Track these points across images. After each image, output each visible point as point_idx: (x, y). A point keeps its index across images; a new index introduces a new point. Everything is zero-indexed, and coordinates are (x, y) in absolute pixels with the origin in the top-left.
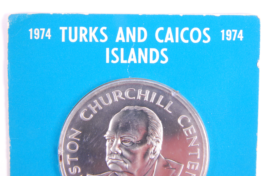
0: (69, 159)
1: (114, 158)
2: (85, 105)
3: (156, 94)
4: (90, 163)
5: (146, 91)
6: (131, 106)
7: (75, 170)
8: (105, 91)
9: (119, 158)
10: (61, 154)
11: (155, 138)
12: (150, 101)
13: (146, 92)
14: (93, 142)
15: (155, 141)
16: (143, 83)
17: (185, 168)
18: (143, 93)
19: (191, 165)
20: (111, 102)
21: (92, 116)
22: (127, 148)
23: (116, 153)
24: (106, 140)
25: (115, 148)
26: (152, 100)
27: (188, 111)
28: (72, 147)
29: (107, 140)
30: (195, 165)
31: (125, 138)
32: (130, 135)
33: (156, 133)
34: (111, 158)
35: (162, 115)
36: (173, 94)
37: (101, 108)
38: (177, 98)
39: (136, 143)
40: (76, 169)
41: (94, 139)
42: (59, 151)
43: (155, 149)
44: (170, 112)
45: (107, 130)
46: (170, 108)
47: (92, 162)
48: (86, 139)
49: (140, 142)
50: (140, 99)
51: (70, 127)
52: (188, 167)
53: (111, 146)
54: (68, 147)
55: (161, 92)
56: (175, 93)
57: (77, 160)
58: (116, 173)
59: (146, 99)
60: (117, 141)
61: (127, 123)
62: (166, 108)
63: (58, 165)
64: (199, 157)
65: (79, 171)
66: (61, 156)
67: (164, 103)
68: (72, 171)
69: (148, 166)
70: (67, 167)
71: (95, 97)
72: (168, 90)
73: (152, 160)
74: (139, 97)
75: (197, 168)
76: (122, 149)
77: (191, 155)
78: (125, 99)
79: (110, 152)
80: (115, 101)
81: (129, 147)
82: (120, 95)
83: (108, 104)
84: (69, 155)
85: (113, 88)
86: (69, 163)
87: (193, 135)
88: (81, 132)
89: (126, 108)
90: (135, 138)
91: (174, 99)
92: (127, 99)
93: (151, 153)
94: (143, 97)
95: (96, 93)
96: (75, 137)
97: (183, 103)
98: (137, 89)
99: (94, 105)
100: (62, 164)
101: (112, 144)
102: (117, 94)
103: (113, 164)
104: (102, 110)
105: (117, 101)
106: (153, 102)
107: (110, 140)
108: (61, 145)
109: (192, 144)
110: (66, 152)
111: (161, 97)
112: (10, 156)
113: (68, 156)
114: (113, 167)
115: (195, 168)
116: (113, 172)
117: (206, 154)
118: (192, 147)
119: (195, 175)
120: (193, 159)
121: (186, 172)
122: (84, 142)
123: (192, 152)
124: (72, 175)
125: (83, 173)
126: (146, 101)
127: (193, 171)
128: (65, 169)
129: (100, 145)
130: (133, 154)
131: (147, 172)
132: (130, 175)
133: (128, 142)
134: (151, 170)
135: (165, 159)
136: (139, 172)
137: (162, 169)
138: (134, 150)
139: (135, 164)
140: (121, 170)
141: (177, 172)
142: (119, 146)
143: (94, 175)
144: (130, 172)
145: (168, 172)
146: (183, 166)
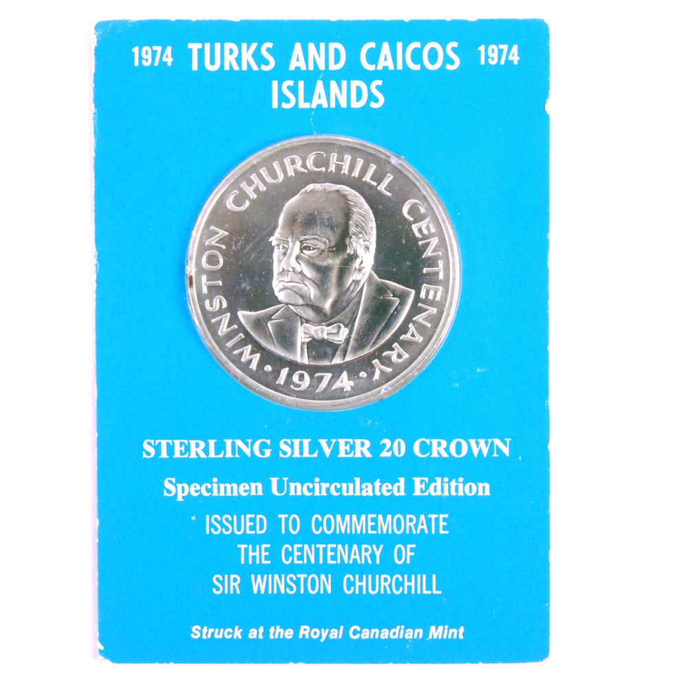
0: (205, 284)
1: (289, 280)
2: (235, 184)
3: (362, 161)
4: (245, 289)
5: (345, 156)
6: (318, 183)
7: (216, 302)
8: (272, 158)
9: (297, 278)
10: (191, 274)
11: (362, 240)
12: (353, 175)
13: (345, 158)
14: (250, 249)
15: (362, 247)
16: (339, 143)
17: (417, 299)
18: (341, 159)
19: (428, 292)
20: (281, 177)
21: (247, 203)
22: (311, 260)
23: (292, 270)
24: (273, 248)
25: (290, 261)
26: (356, 174)
27: (420, 191)
28: (212, 260)
29: (276, 247)
30: (436, 293)
31: (308, 242)
32: (316, 236)
33: (363, 232)
34: (282, 279)
35: (375, 200)
36: (394, 161)
37: (263, 188)
38: (399, 167)
39: (328, 251)
40: (218, 300)
41: (251, 245)
42: (188, 268)
43: (362, 262)
44: (389, 194)
45: (275, 227)
46: (389, 188)
47: (248, 288)
48: (236, 245)
49: (334, 249)
50: (334, 171)
51: (208, 224)
52: (423, 295)
53: (282, 257)
54: (204, 259)
55: (371, 158)
56: (397, 159)
57: (221, 284)
58: (291, 307)
59: (345, 170)
60: (292, 249)
61: (311, 215)
62: (382, 187)
63: (185, 296)
64: (441, 276)
65: (225, 305)
66: (191, 278)
67: (378, 178)
68: (212, 306)
69: (349, 293)
70: (201, 298)
71: (254, 168)
72: (385, 154)
73: (356, 282)
74: (332, 168)
75: (438, 298)
76: (301, 262)
77: (427, 274)
78: (306, 171)
79: (281, 270)
80: (289, 175)
81: (315, 259)
82: (299, 165)
83: (276, 181)
84: (205, 276)
85: (286, 152)
86: (205, 290)
87: (431, 235)
88: (227, 233)
89: (310, 187)
90: (325, 243)
91: (397, 171)
92: (310, 172)
93: (355, 269)
94: (339, 168)
95: (255, 162)
96: (216, 243)
97: (410, 176)
98: (329, 153)
99: (250, 183)
100: (192, 292)
101: (285, 254)
102: (293, 162)
103: (287, 291)
104: (266, 192)
105: (293, 175)
106: (357, 176)
107: (281, 246)
108: (191, 258)
109: (428, 253)
110: (200, 271)
111: (373, 168)
112: (96, 281)
113: (204, 278)
114: (287, 296)
115: (435, 296)
116: (286, 306)
117: (454, 271)
118: (429, 259)
119: (435, 310)
120: (432, 279)
121: (419, 304)
122: (234, 251)
123: (429, 267)
124: (211, 313)
125: (232, 309)
126: (344, 174)
127: (432, 303)
128: (199, 303)
129: (262, 257)
130: (322, 271)
131: (347, 306)
132: (318, 310)
133: (314, 249)
134: (354, 301)
135: (380, 280)
136: (333, 305)
137: (374, 298)
138: (324, 264)
139: (326, 289)
140: (301, 302)
141: (402, 303)
142: (298, 258)
143: (251, 311)
144: (318, 304)
145: (386, 305)
146: (413, 292)
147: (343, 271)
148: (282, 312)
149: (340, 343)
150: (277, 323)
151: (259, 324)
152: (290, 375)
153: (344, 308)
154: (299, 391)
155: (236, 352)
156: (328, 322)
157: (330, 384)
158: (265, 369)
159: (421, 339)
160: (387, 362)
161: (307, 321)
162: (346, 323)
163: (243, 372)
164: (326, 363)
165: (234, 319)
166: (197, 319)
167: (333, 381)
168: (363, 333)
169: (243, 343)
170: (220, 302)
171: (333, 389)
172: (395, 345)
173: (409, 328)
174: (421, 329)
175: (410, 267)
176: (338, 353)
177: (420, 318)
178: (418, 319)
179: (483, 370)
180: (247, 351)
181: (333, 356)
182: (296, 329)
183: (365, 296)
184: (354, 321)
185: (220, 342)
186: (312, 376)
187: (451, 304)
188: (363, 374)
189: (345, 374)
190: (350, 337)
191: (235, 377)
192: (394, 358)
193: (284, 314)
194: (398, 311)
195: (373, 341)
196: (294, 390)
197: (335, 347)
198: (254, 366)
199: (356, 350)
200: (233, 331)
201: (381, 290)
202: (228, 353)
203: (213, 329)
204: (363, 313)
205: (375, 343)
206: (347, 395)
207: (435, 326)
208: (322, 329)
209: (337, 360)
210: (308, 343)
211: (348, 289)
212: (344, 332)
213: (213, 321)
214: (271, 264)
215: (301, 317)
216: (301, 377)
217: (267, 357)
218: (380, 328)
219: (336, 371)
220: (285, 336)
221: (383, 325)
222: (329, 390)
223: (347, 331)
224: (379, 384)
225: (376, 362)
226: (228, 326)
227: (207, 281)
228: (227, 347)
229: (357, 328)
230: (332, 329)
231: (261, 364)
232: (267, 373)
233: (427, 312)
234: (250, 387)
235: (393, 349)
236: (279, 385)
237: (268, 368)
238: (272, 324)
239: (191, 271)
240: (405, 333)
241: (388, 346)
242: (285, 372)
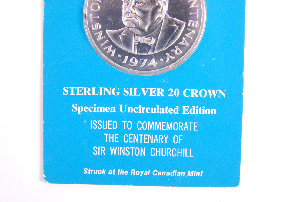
0: (92, 18)
1: (129, 17)
4: (109, 20)
7: (96, 26)
9: (133, 15)
14: (112, 2)
15: (163, 3)
17: (187, 26)
19: (192, 23)
22: (139, 8)
23: (131, 12)
24: (123, 2)
25: (130, 8)
28: (95, 7)
29: (124, 2)
30: (195, 23)
34: (126, 16)
39: (147, 4)
40: (97, 25)
42: (84, 10)
43: (162, 9)
47: (111, 20)
48: (106, 1)
49: (150, 3)
52: (189, 25)
53: (126, 6)
54: (91, 7)
57: (99, 18)
58: (130, 29)
60: (131, 3)
63: (83, 23)
64: (198, 17)
65: (100, 27)
66: (85, 15)
68: (94, 28)
69: (156, 23)
73: (160, 18)
76: (135, 9)
77: (191, 15)
79: (126, 12)
81: (141, 7)
86: (92, 21)
90: (146, 0)
93: (159, 12)
100: (86, 21)
101: (128, 5)
103: (128, 21)
107: (126, 1)
108: (86, 6)
109: (192, 6)
110: (90, 12)
112: (44, 16)
113: (91, 15)
114: (128, 24)
115: (195, 25)
116: (128, 28)
117: (204, 14)
118: (193, 8)
119: (195, 32)
120: (194, 18)
121: (188, 29)
122: (105, 3)
123: (192, 12)
124: (94, 30)
125: (104, 29)
127: (193, 28)
128: (89, 26)
129: (117, 6)
130: (144, 13)
131: (155, 29)
132: (142, 30)
133: (141, 3)
134: (158, 26)
135: (170, 17)
136: (149, 28)
137: (168, 25)
138: (145, 9)
139: (146, 21)
140: (134, 26)
141: (180, 28)
142: (133, 7)
143: (112, 30)
144: (142, 27)
145: (173, 29)
146: (185, 23)
147: (154, 13)
148: (126, 31)
149: (151, 45)
150: (123, 35)
151: (116, 36)
152: (129, 59)
153: (154, 30)
154: (133, 67)
155: (105, 48)
156: (147, 36)
158: (118, 56)
159: (188, 44)
160: (173, 54)
161: (137, 35)
162: (155, 36)
163: (108, 57)
164: (145, 54)
165: (104, 34)
166: (88, 33)
167: (148, 62)
168: (162, 41)
169: (108, 44)
170: (98, 26)
171: (148, 66)
172: (176, 47)
173: (183, 39)
174: (188, 40)
175: (184, 12)
176: (151, 50)
177: (188, 35)
178: (187, 35)
179: (215, 59)
180: (110, 48)
181: (149, 51)
182: (132, 39)
183: (163, 25)
184: (158, 36)
185: (98, 44)
186: (139, 60)
187: (202, 29)
188: (162, 59)
189: (154, 59)
190: (156, 43)
191: (104, 59)
192: (176, 52)
193: (127, 32)
194: (178, 31)
195: (166, 45)
196: (130, 66)
197: (149, 47)
198: (113, 55)
199: (158, 49)
200: (104, 39)
201: (171, 22)
202: (102, 49)
203: (95, 38)
204: (162, 32)
205: (167, 46)
206: (154, 68)
207: (195, 39)
208: (143, 39)
209: (150, 53)
210: (137, 45)
211: (156, 21)
212: (154, 41)
213: (95, 34)
214: (122, 9)
215: (134, 33)
216: (134, 60)
217: (119, 51)
218: (170, 39)
219: (150, 58)
220: (127, 42)
221: (171, 38)
222: (146, 66)
223: (155, 40)
224: (169, 64)
225: (167, 54)
226: (102, 37)
227: (93, 16)
228: (101, 46)
229: (160, 39)
230: (148, 39)
231: (116, 54)
232: (118, 58)
233: (191, 32)
234: (111, 64)
235: (175, 49)
236: (124, 63)
237: (119, 56)
238: (121, 36)
239: (85, 12)
240: (181, 41)
241: (173, 47)
242: (126, 58)
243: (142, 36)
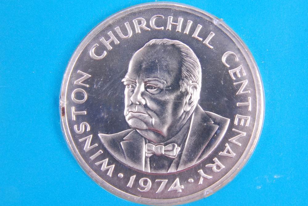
0: (74, 113)
1: (136, 111)
2: (96, 38)
3: (192, 22)
4: (103, 117)
5: (179, 18)
6: (158, 38)
7: (82, 127)
8: (124, 19)
9: (142, 110)
10: (63, 106)
11: (191, 82)
12: (185, 32)
13: (179, 20)
14: (108, 88)
15: (191, 87)
16: (175, 8)
17: (232, 125)
18: (175, 21)
19: (240, 120)
20: (131, 34)
21: (105, 53)
22: (153, 96)
23: (139, 103)
24: (124, 86)
25: (137, 97)
26: (187, 31)
27: (235, 45)
28: (79, 96)
29: (127, 86)
30: (246, 121)
31: (151, 82)
32: (156, 79)
33: (192, 76)
34: (131, 110)
35: (201, 51)
36: (215, 22)
37: (117, 42)
38: (220, 27)
39: (166, 90)
40: (84, 126)
41: (108, 85)
42: (61, 101)
43: (191, 98)
44: (212, 47)
45: (126, 72)
46: (211, 43)
47: (106, 116)
48: (97, 85)
49: (170, 88)
50: (170, 29)
51: (76, 69)
52: (236, 122)
53: (131, 94)
54: (73, 95)
55: (198, 20)
56: (218, 20)
57: (86, 114)
58: (138, 131)
59: (179, 29)
60: (139, 88)
61: (153, 62)
62: (207, 42)
63: (59, 122)
64: (250, 109)
65: (89, 129)
66: (63, 109)
67: (204, 35)
68: (79, 130)
69: (181, 121)
70: (71, 124)
71: (110, 27)
72: (209, 17)
73: (187, 113)
74: (169, 27)
75: (247, 125)
76: (146, 98)
77: (239, 107)
78: (150, 30)
79: (131, 103)
80: (137, 32)
81: (156, 95)
82: (144, 25)
83: (127, 36)
84: (74, 107)
85: (134, 15)
86: (74, 118)
87: (243, 78)
88: (90, 76)
89: (152, 42)
90: (164, 83)
91: (218, 30)
92: (153, 30)
93: (186, 103)
94: (174, 27)
95: (111, 22)
96: (82, 82)
97: (228, 34)
98: (166, 16)
99: (108, 38)
100: (64, 120)
101: (133, 91)
102: (140, 23)
103: (134, 119)
104: (119, 45)
105: (140, 32)
106: (187, 33)
107: (130, 86)
108: (64, 94)
109: (241, 91)
110: (70, 103)
111: (200, 27)
113: (73, 109)
114: (134, 123)
115: (245, 123)
116: (134, 130)
117: (260, 105)
118: (241, 96)
119: (245, 134)
120: (244, 111)
121: (233, 129)
122: (95, 89)
123: (241, 101)
124: (78, 134)
125: (94, 132)
126: (178, 32)
127: (243, 129)
128: (69, 127)
129: (116, 93)
130: (161, 105)
131: (180, 130)
132: (158, 133)
133: (155, 88)
134: (185, 127)
135: (204, 111)
136: (169, 129)
137: (200, 125)
138: (163, 99)
139: (164, 118)
140: (145, 127)
141: (221, 129)
142: (143, 94)
143: (108, 134)
144: (158, 129)
145: (209, 129)
146: (229, 120)
147: (177, 105)
148: (131, 134)
149: (174, 157)
150: (127, 142)
151: (115, 144)
152: (137, 181)
153: (178, 132)
154: (144, 192)
155: (97, 163)
156: (165, 142)
157: (167, 187)
158: (119, 175)
159: (235, 154)
160: (209, 171)
161: (150, 141)
162: (179, 143)
163: (102, 178)
164: (163, 172)
165: (96, 139)
167: (168, 185)
168: (191, 150)
169: (102, 157)
171: (168, 190)
172: (216, 159)
173: (226, 147)
174: (234, 147)
175: (226, 101)
176: (173, 164)
177: (234, 140)
178: (232, 140)
179: (279, 177)
180: (105, 164)
181: (169, 167)
182: (142, 147)
183: (193, 123)
184: (185, 141)
185: (86, 156)
186: (153, 182)
187: (257, 129)
188: (191, 180)
189: (177, 180)
190: (182, 153)
191: (96, 181)
192: (215, 168)
193: (133, 136)
194: (217, 134)
195: (199, 156)
196: (139, 191)
197: (170, 161)
198: (110, 174)
199: (186, 163)
200: (96, 148)
201: (206, 119)
202: (91, 164)
203: (80, 146)
204: (191, 136)
205: (200, 158)
206: (179, 195)
207: (245, 145)
209: (172, 170)
210: (150, 158)
211: (181, 118)
212: (177, 150)
213: (80, 140)
214: (123, 99)
215: (145, 139)
216: (145, 182)
217: (120, 167)
218: (204, 147)
219: (171, 178)
220: (134, 152)
221: (206, 145)
222: (165, 192)
223: (179, 149)
224: (203, 188)
225: (201, 171)
226: (91, 144)
227: (75, 111)
228: (90, 159)
229: (187, 147)
230: (169, 147)
231: (116, 172)
232: (119, 178)
233: (239, 135)
234: (108, 189)
235: (213, 163)
236: (129, 187)
237: (121, 175)
238: (124, 144)
239: (63, 104)
240: (223, 150)
241: (210, 160)
242: (133, 178)
243: (158, 143)
